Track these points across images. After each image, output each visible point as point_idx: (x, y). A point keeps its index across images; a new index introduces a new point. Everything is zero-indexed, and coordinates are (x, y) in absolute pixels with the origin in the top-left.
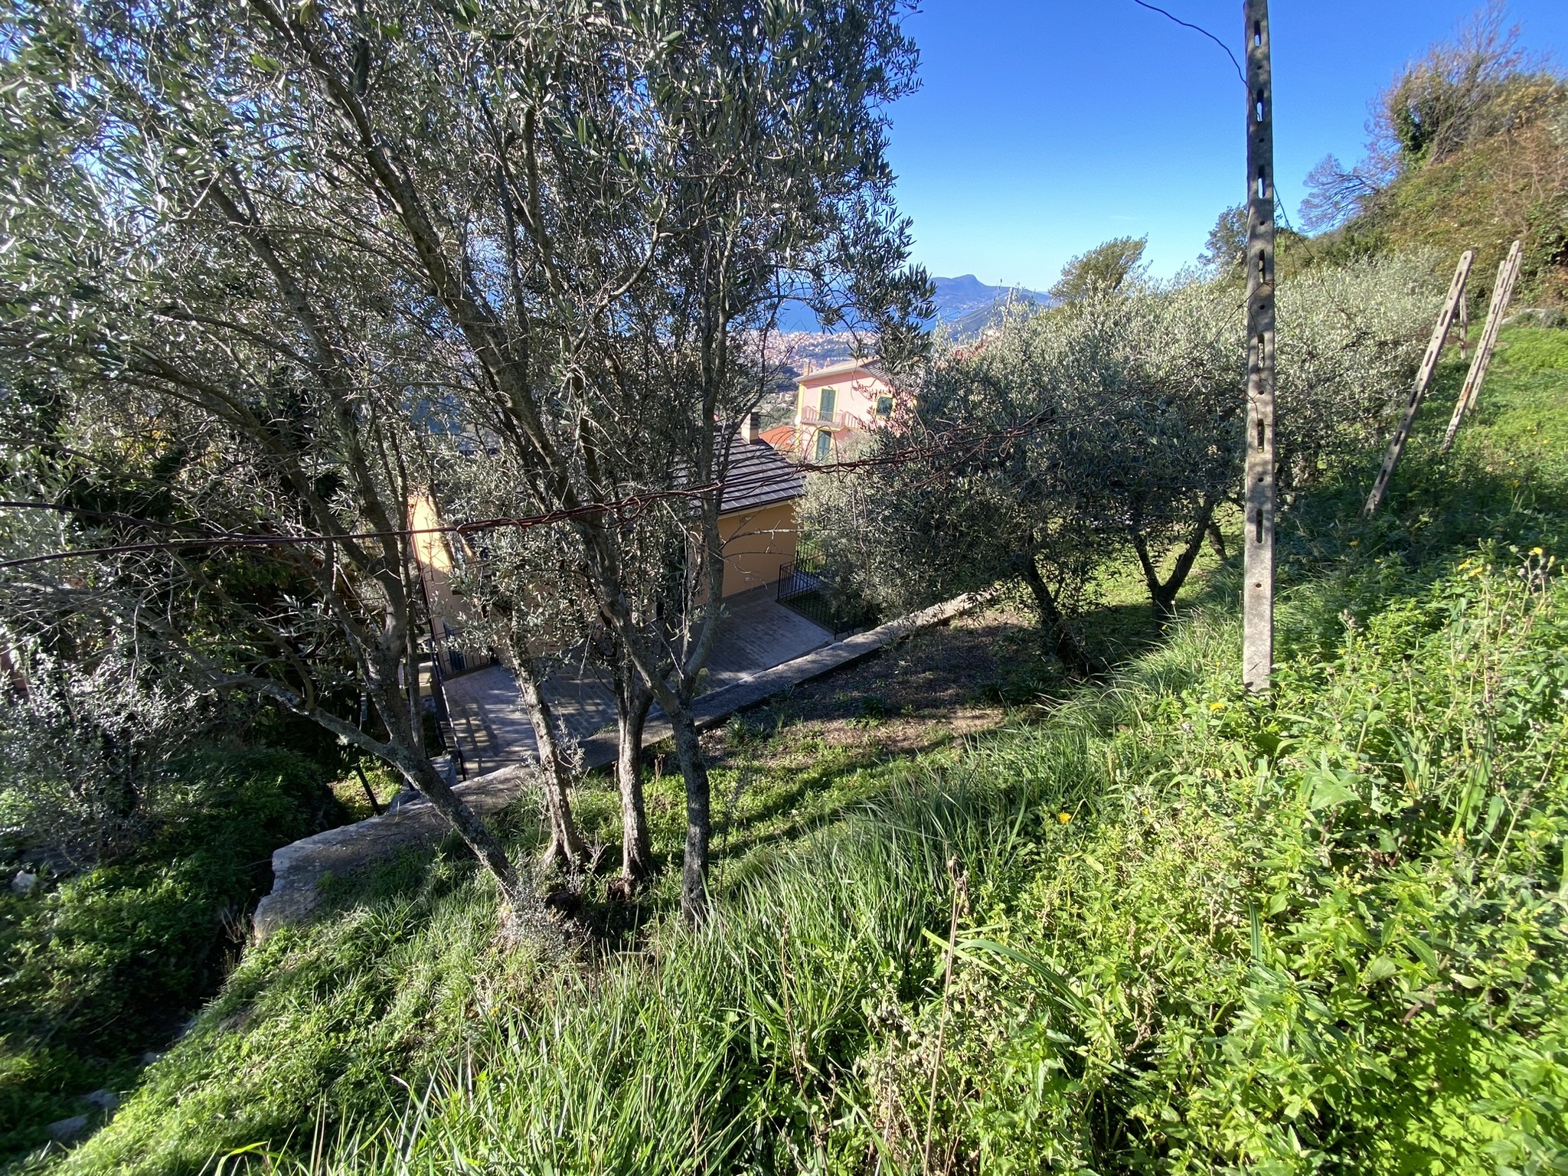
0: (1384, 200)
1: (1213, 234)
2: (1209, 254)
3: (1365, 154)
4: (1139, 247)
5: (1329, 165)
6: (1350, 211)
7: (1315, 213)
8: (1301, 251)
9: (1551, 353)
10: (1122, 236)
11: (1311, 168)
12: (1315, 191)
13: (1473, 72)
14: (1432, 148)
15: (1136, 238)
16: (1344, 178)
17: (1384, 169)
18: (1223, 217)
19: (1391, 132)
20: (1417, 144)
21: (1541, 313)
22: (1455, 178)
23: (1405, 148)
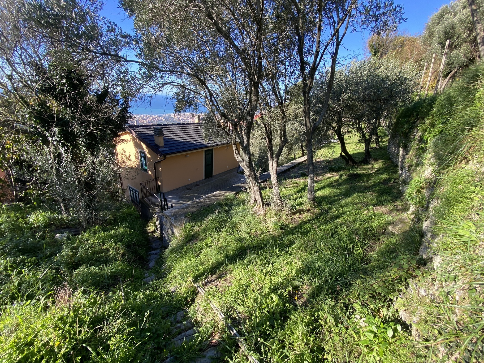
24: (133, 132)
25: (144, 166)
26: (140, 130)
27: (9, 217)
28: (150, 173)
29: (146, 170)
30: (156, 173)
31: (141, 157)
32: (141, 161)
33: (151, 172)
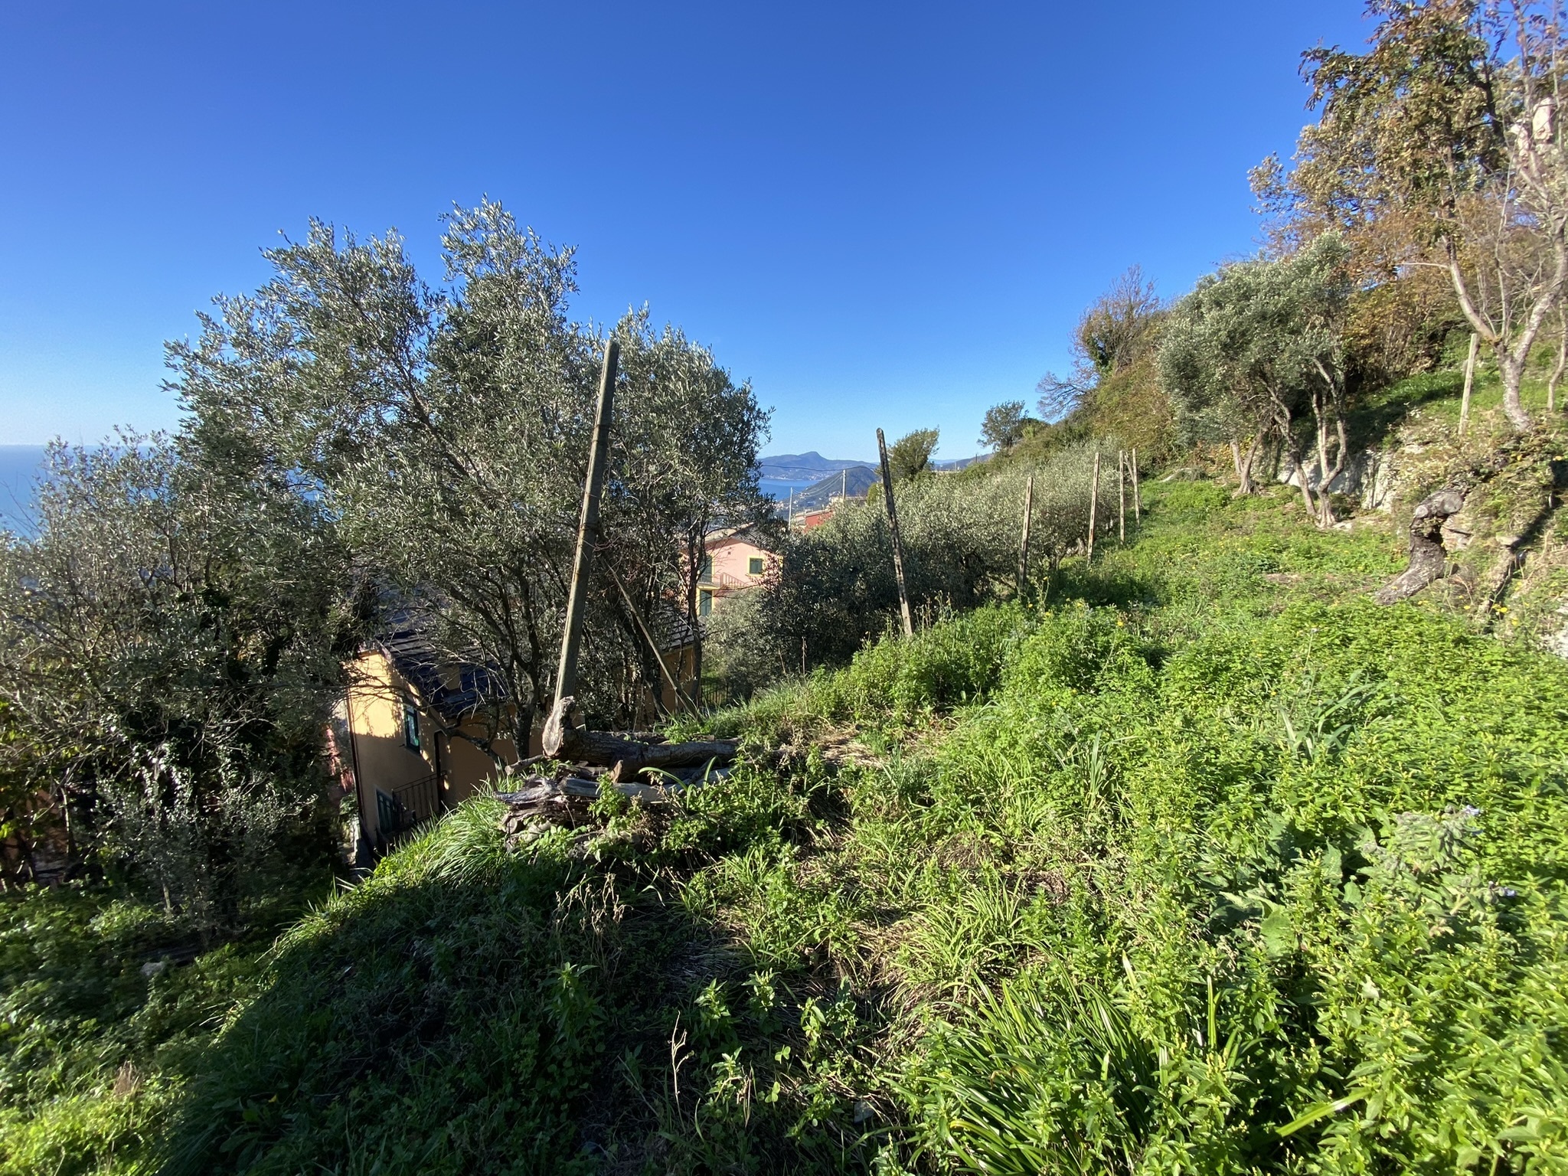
0: (1090, 399)
1: (985, 425)
2: (985, 439)
3: (1074, 369)
4: (934, 435)
5: (1049, 379)
6: (1071, 406)
7: (1048, 409)
8: (1043, 436)
9: (1190, 497)
10: (920, 428)
11: (1038, 380)
12: (1046, 395)
13: (1129, 314)
14: (1114, 363)
15: (931, 429)
16: (1061, 386)
17: (1089, 377)
18: (989, 414)
19: (1086, 354)
20: (1104, 360)
21: (1189, 470)
22: (1127, 386)
23: (1097, 364)
24: (385, 651)
25: (413, 736)
26: (406, 646)
27: (52, 921)
28: (425, 756)
29: (417, 750)
30: (438, 755)
31: (407, 713)
32: (407, 723)
33: (428, 753)
